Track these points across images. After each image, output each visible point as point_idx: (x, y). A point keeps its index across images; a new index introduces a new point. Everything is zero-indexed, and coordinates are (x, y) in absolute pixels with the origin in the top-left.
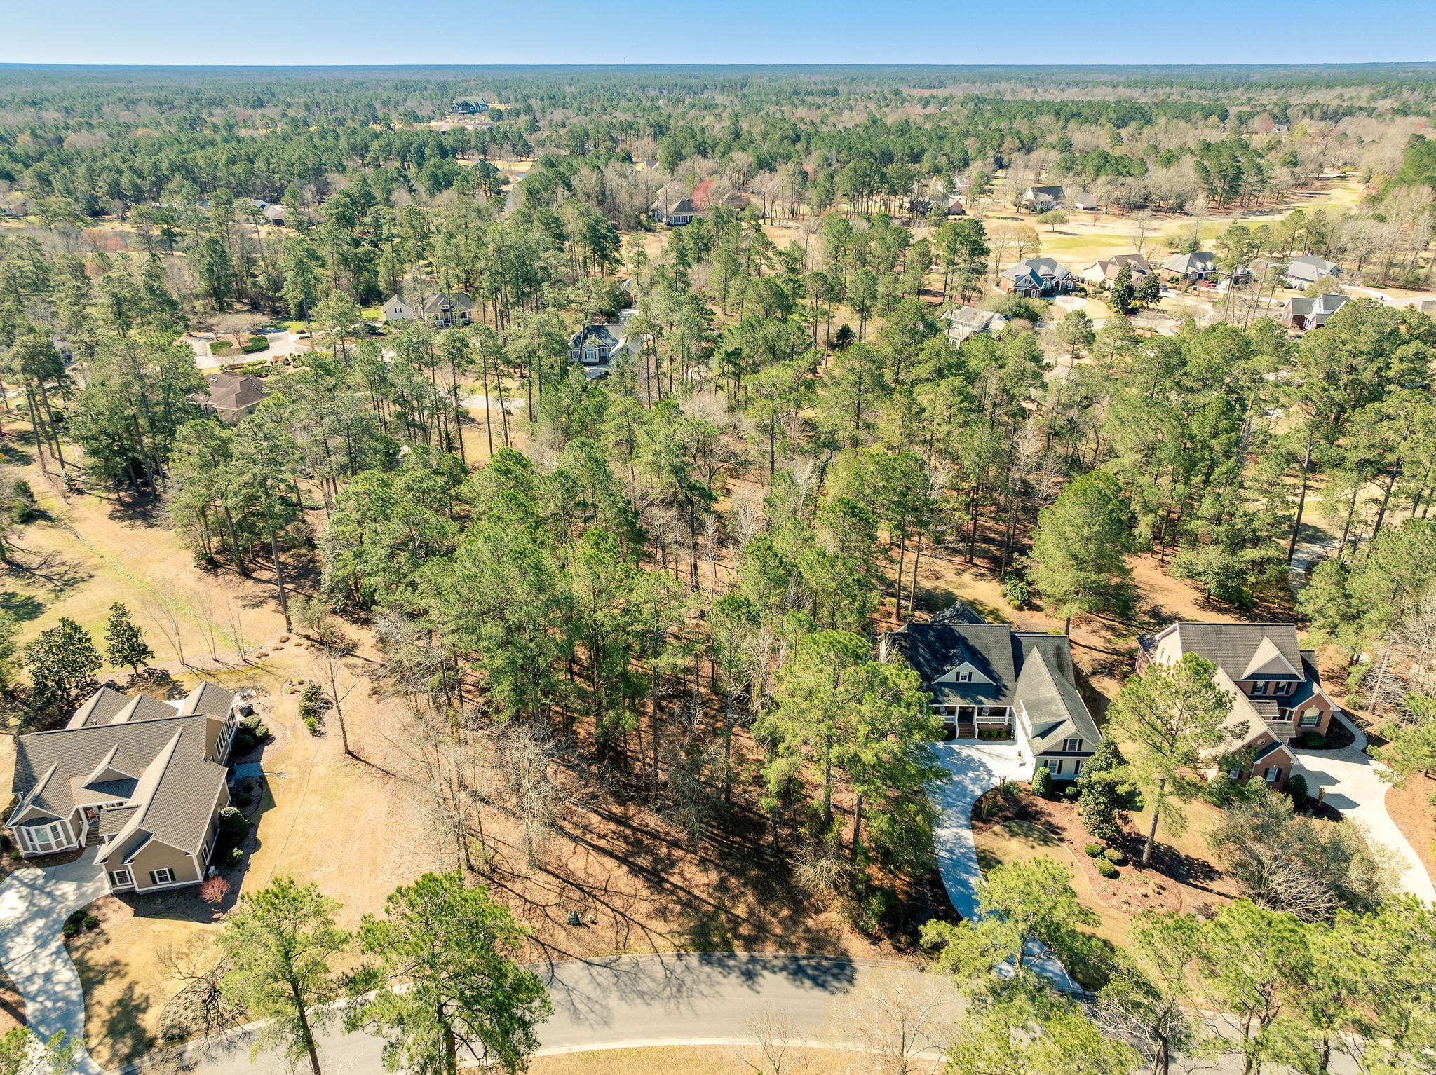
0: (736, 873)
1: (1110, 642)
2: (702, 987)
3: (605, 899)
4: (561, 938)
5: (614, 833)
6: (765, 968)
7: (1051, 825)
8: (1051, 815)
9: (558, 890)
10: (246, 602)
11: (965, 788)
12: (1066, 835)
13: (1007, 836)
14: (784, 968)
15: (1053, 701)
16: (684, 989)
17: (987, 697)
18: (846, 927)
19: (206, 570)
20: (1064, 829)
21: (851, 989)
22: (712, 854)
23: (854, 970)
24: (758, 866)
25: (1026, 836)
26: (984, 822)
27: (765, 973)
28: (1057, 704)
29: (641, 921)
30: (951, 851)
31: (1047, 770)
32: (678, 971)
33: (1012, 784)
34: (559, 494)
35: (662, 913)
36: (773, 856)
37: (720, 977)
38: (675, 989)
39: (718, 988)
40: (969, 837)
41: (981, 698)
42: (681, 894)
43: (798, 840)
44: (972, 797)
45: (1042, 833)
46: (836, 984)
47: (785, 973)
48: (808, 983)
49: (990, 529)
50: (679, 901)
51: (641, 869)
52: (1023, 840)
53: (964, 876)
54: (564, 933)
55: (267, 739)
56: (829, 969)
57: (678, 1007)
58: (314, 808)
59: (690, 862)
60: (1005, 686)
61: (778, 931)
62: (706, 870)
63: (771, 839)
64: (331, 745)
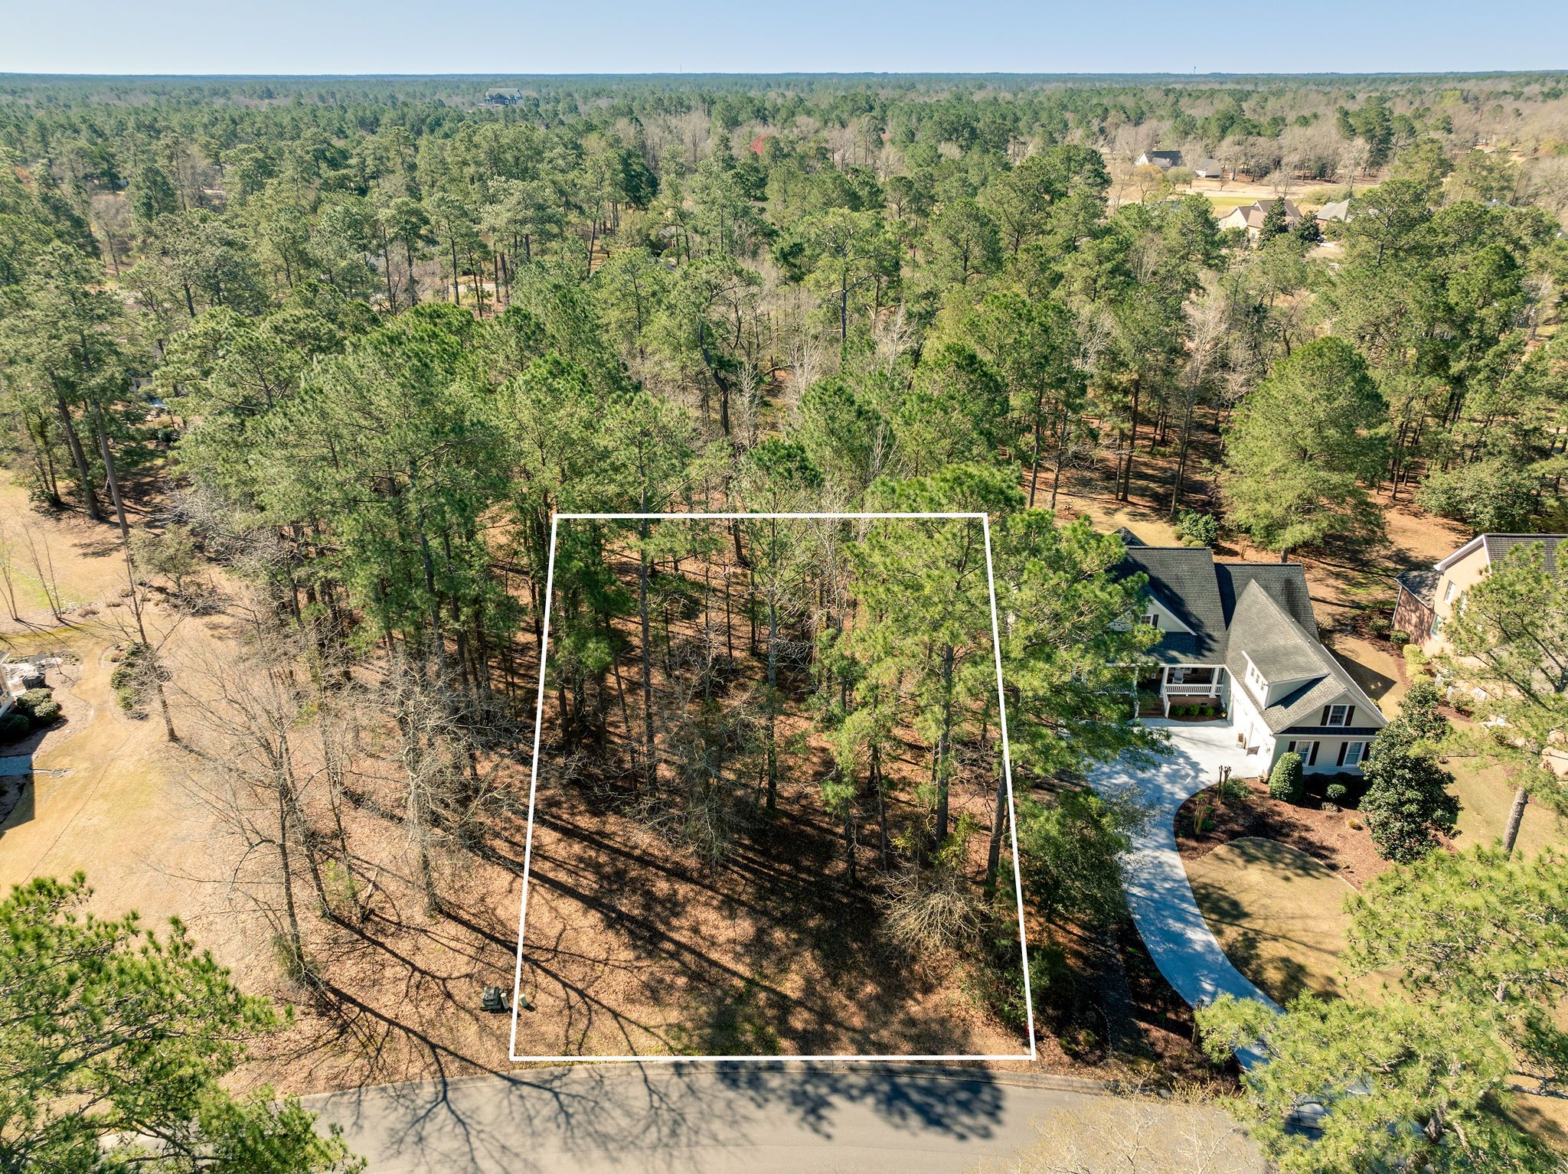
0: (783, 921)
1: (1343, 592)
2: (717, 1126)
3: (553, 966)
4: (469, 1036)
5: (581, 859)
6: (835, 1090)
7: (1311, 844)
8: (1307, 829)
9: (471, 951)
10: (90, 550)
11: (1159, 788)
12: (1338, 859)
13: (1240, 861)
14: (869, 1090)
15: (1297, 650)
16: (683, 1130)
17: (1184, 652)
18: (978, 1015)
19: (47, 513)
20: (1333, 850)
21: (995, 1128)
22: (747, 892)
23: (998, 1094)
24: (821, 909)
25: (1272, 861)
26: (1198, 839)
27: (835, 1099)
28: (1305, 655)
29: (613, 1005)
30: (1149, 886)
31: (1296, 757)
32: (675, 1096)
33: (1235, 782)
34: (513, 342)
35: (655, 993)
36: (846, 894)
37: (752, 1106)
38: (665, 1130)
39: (746, 1128)
40: (1177, 864)
41: (1175, 653)
42: (688, 957)
43: (889, 863)
44: (1173, 801)
45: (1297, 857)
46: (966, 1119)
47: (870, 1100)
48: (915, 1120)
49: (1145, 464)
50: (685, 970)
51: (621, 916)
52: (1268, 867)
53: (1176, 926)
54: (474, 1028)
55: (54, 720)
56: (951, 1092)
57: (670, 1165)
58: (95, 821)
59: (706, 904)
60: (1210, 637)
61: (857, 1021)
62: (732, 916)
63: (842, 866)
64: (153, 730)
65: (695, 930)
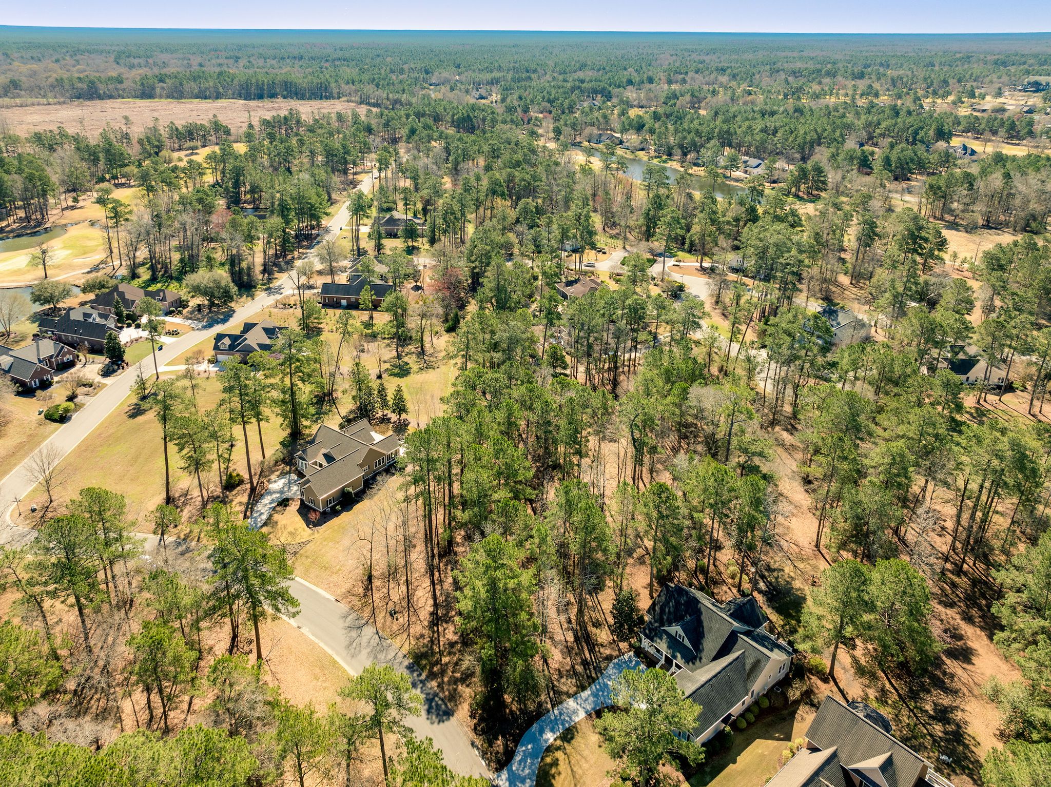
4: (381, 616)
5: (448, 592)
6: (422, 688)
9: (402, 597)
14: (428, 694)
17: (682, 657)
18: (469, 702)
21: (436, 724)
23: (448, 719)
29: (411, 633)
32: (398, 661)
35: (421, 637)
40: (580, 717)
41: (679, 655)
46: (434, 717)
47: (425, 696)
48: (426, 707)
50: (432, 638)
51: (436, 613)
53: (548, 729)
54: (384, 615)
56: (440, 710)
60: (700, 659)
61: (446, 679)
65: (445, 630)
